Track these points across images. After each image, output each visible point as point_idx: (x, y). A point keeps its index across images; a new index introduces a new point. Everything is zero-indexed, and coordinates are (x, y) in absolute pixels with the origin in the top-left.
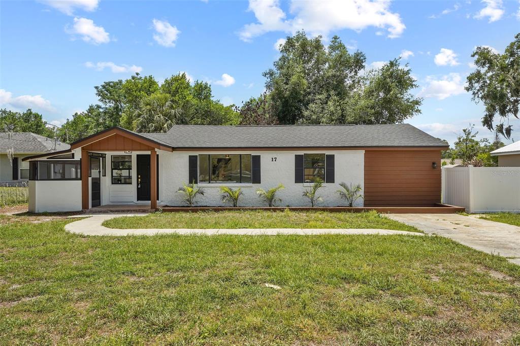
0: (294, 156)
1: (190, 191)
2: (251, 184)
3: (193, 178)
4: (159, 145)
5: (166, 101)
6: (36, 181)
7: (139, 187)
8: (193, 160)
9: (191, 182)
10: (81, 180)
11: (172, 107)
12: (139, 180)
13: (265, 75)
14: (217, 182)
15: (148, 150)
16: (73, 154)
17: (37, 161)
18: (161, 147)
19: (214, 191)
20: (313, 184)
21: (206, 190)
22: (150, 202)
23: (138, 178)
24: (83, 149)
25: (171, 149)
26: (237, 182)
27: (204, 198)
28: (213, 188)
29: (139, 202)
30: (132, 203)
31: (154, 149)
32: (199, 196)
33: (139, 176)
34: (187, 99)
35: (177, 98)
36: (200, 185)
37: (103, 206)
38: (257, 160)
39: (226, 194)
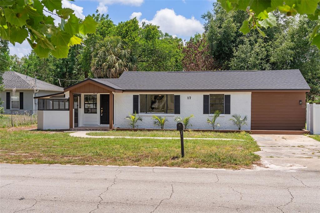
0: (203, 96)
1: (134, 118)
2: (174, 115)
3: (136, 110)
4: (115, 90)
5: (118, 42)
6: (44, 111)
7: (102, 115)
8: (135, 98)
9: (134, 113)
10: (69, 110)
11: (122, 48)
12: (102, 111)
13: (204, 17)
14: (152, 112)
15: (108, 92)
16: (65, 95)
17: (44, 99)
18: (116, 91)
19: (149, 118)
20: (213, 115)
21: (143, 118)
22: (109, 125)
23: (101, 109)
24: (70, 92)
25: (122, 91)
26: (165, 113)
27: (143, 123)
28: (148, 117)
29: (102, 125)
30: (97, 126)
31: (112, 92)
32: (139, 121)
33: (102, 108)
34: (136, 41)
35: (126, 40)
36: (140, 114)
37: (79, 127)
38: (177, 98)
39: (157, 121)
